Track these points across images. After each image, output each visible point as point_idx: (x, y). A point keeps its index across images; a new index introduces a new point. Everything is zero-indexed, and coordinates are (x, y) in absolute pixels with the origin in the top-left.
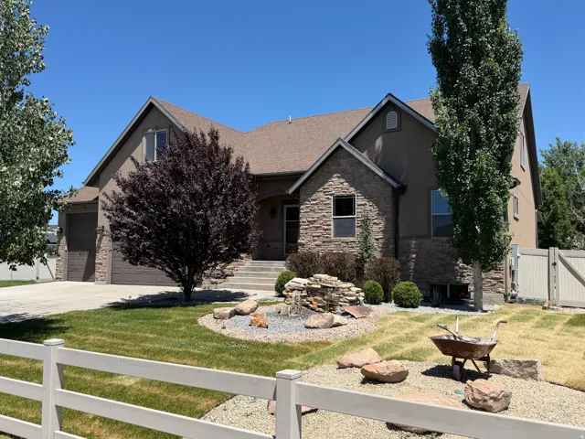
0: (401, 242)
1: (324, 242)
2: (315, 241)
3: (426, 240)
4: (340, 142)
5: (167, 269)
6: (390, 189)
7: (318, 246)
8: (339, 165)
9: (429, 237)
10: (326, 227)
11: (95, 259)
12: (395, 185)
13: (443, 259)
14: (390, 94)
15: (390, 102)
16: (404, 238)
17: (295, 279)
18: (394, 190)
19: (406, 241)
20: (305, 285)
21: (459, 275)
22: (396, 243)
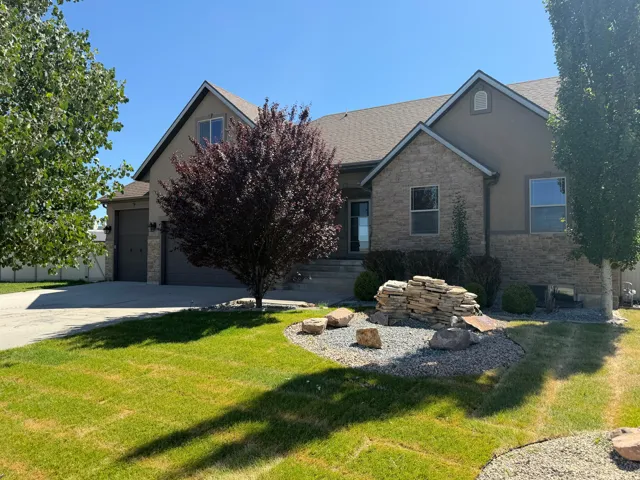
0: (492, 238)
1: (401, 239)
2: (390, 237)
3: (524, 235)
4: (421, 126)
5: (236, 270)
6: (481, 178)
7: (394, 242)
8: (419, 152)
9: (526, 232)
10: (403, 222)
11: (147, 258)
12: (489, 173)
13: (544, 257)
14: (479, 71)
15: (479, 79)
16: (497, 233)
17: (390, 282)
18: (485, 179)
19: (499, 237)
20: (404, 289)
21: (564, 275)
22: (487, 239)
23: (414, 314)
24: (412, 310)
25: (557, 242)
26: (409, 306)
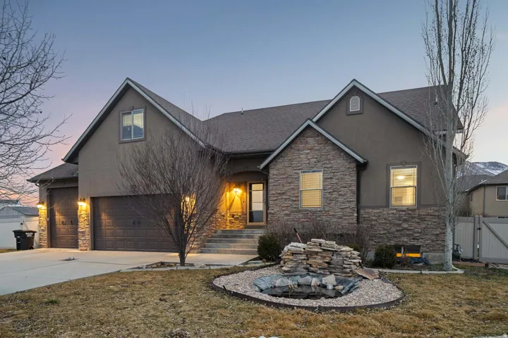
0: (362, 211)
1: (292, 212)
2: (283, 210)
3: (385, 209)
4: (309, 122)
6: (354, 165)
7: (286, 215)
8: (307, 143)
9: (387, 206)
10: (294, 199)
11: (78, 228)
12: (361, 160)
13: (399, 225)
14: (354, 80)
15: (354, 87)
16: (365, 207)
17: (292, 244)
18: (357, 166)
19: (367, 210)
20: (304, 249)
21: (414, 239)
22: (358, 212)
23: (312, 268)
24: (311, 265)
25: (409, 214)
26: (308, 262)
